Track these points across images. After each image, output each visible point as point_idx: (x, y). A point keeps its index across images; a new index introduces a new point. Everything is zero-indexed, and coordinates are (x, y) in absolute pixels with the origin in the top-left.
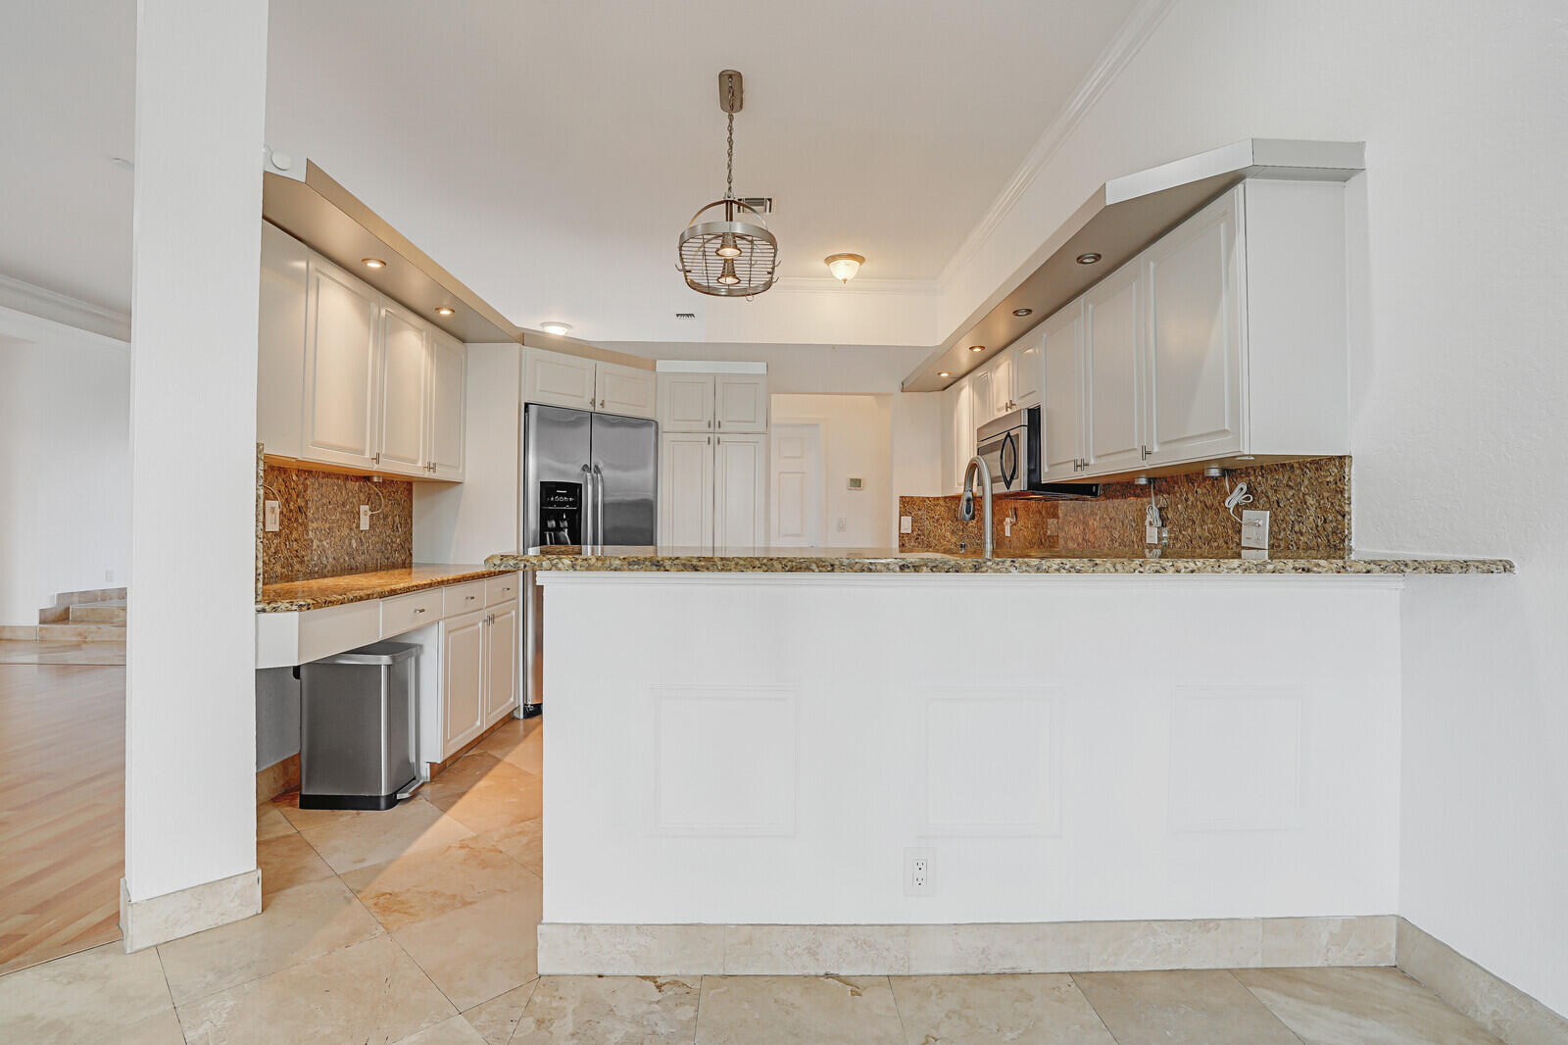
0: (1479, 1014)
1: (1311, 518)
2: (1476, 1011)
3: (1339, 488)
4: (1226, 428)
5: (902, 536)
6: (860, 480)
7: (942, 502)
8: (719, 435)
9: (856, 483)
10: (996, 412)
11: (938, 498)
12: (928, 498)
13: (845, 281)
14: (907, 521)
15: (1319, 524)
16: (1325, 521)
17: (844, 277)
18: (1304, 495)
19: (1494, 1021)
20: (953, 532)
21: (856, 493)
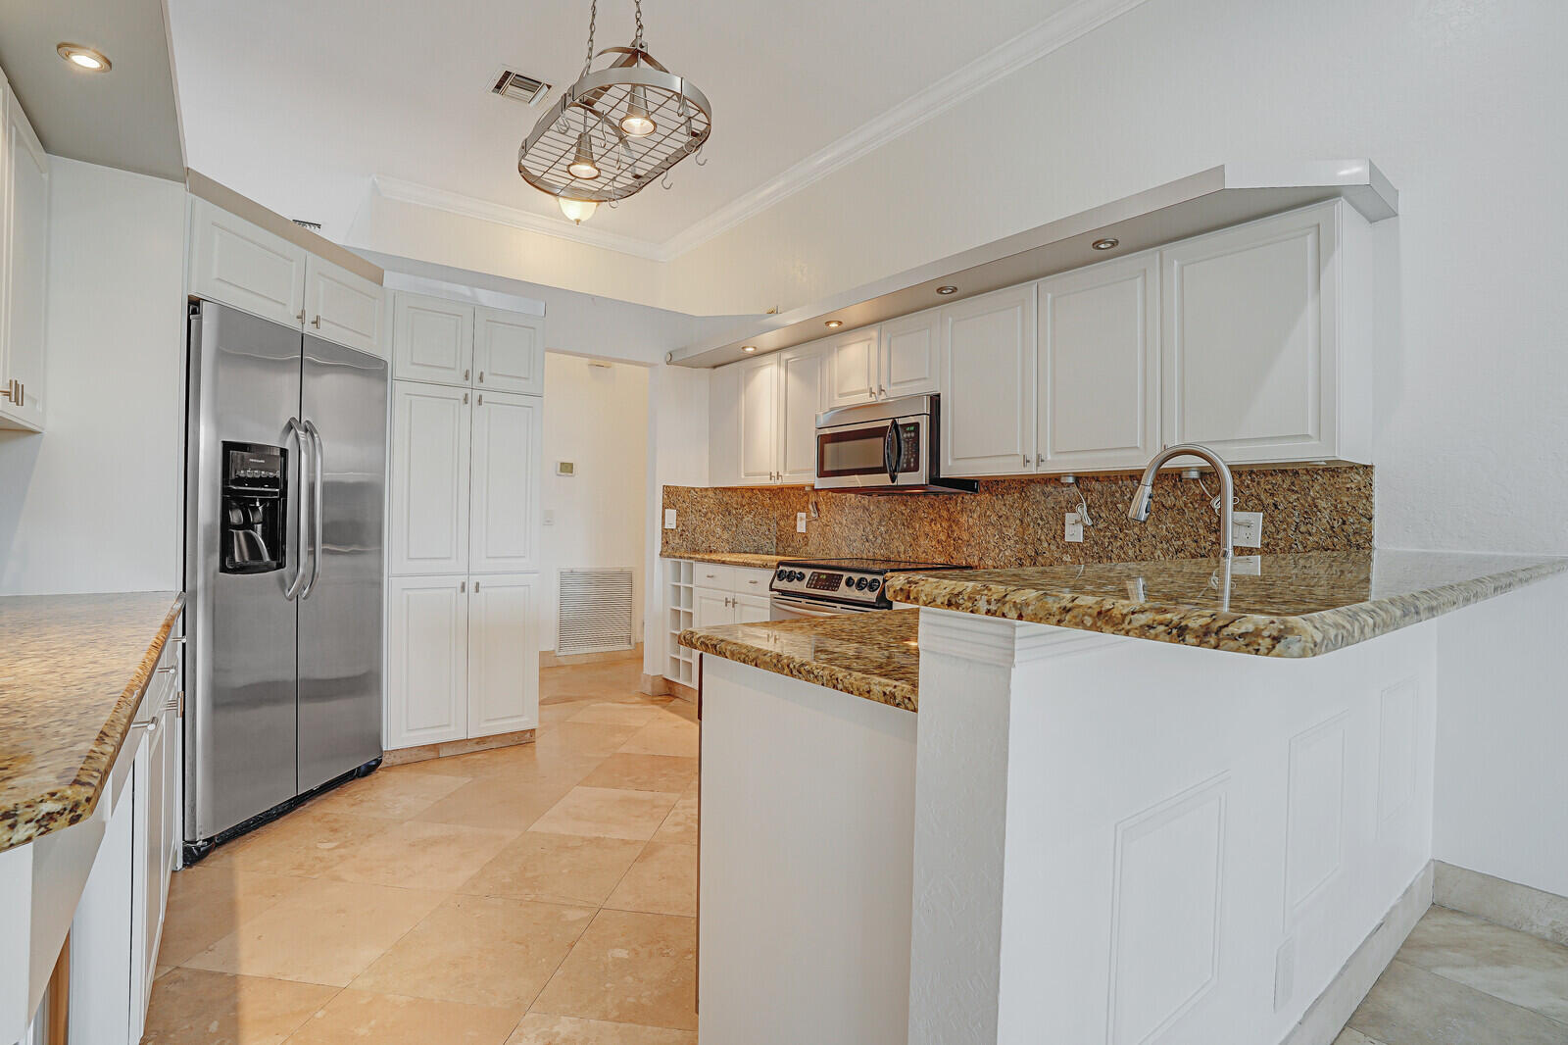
0: (1535, 927)
1: (1324, 521)
2: (1532, 925)
3: (1365, 493)
4: (1310, 433)
5: (665, 532)
6: (572, 465)
7: (711, 494)
8: (481, 392)
9: (567, 468)
10: (836, 398)
11: (706, 489)
12: (694, 489)
13: (578, 221)
14: (671, 514)
15: (1336, 525)
16: (1344, 523)
17: (577, 217)
18: (1313, 499)
19: (1554, 930)
20: (724, 528)
21: (566, 479)
